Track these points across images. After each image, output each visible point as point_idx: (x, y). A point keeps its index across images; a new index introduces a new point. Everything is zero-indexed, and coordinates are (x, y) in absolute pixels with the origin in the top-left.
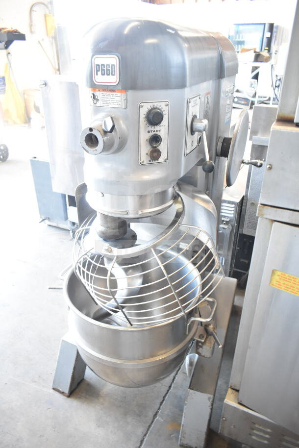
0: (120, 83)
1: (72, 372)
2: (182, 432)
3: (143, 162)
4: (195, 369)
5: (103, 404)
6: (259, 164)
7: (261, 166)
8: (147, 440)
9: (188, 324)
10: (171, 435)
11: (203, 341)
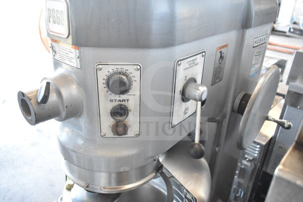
0: (70, 37)
3: (105, 135)
6: (286, 125)
7: (289, 127)
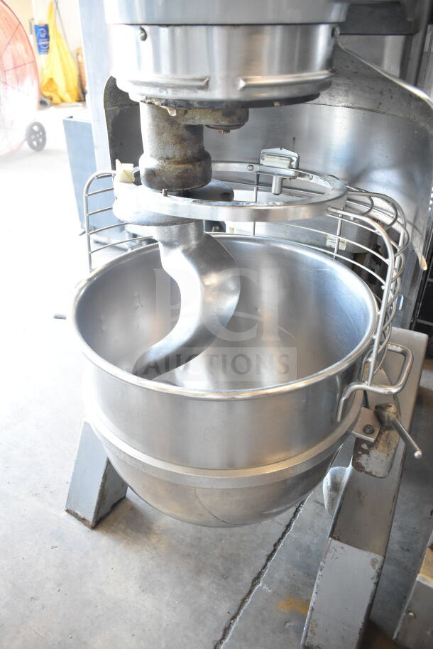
1: (100, 484)
2: (309, 622)
4: (343, 498)
5: (155, 548)
8: (236, 628)
9: (343, 399)
10: (286, 622)
11: (372, 440)
